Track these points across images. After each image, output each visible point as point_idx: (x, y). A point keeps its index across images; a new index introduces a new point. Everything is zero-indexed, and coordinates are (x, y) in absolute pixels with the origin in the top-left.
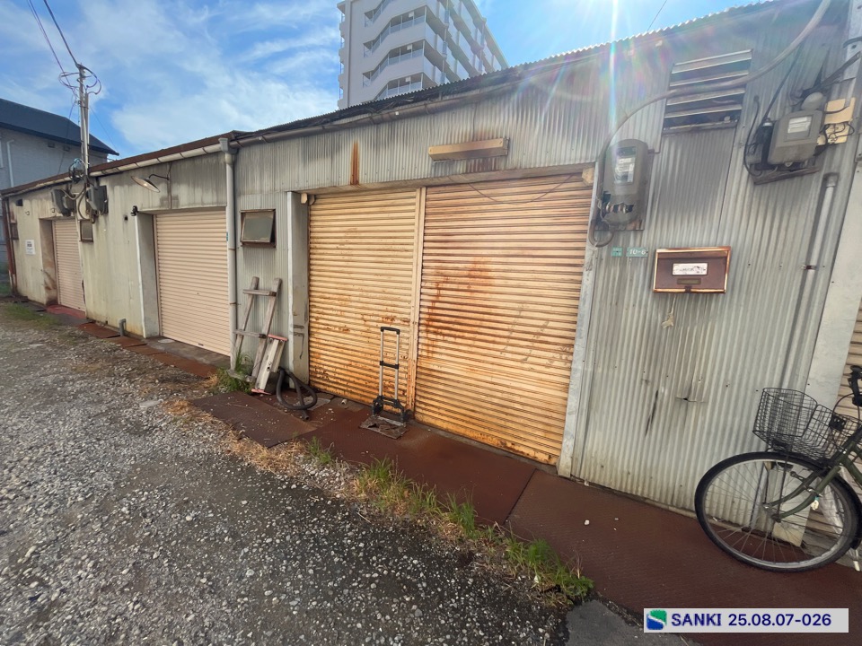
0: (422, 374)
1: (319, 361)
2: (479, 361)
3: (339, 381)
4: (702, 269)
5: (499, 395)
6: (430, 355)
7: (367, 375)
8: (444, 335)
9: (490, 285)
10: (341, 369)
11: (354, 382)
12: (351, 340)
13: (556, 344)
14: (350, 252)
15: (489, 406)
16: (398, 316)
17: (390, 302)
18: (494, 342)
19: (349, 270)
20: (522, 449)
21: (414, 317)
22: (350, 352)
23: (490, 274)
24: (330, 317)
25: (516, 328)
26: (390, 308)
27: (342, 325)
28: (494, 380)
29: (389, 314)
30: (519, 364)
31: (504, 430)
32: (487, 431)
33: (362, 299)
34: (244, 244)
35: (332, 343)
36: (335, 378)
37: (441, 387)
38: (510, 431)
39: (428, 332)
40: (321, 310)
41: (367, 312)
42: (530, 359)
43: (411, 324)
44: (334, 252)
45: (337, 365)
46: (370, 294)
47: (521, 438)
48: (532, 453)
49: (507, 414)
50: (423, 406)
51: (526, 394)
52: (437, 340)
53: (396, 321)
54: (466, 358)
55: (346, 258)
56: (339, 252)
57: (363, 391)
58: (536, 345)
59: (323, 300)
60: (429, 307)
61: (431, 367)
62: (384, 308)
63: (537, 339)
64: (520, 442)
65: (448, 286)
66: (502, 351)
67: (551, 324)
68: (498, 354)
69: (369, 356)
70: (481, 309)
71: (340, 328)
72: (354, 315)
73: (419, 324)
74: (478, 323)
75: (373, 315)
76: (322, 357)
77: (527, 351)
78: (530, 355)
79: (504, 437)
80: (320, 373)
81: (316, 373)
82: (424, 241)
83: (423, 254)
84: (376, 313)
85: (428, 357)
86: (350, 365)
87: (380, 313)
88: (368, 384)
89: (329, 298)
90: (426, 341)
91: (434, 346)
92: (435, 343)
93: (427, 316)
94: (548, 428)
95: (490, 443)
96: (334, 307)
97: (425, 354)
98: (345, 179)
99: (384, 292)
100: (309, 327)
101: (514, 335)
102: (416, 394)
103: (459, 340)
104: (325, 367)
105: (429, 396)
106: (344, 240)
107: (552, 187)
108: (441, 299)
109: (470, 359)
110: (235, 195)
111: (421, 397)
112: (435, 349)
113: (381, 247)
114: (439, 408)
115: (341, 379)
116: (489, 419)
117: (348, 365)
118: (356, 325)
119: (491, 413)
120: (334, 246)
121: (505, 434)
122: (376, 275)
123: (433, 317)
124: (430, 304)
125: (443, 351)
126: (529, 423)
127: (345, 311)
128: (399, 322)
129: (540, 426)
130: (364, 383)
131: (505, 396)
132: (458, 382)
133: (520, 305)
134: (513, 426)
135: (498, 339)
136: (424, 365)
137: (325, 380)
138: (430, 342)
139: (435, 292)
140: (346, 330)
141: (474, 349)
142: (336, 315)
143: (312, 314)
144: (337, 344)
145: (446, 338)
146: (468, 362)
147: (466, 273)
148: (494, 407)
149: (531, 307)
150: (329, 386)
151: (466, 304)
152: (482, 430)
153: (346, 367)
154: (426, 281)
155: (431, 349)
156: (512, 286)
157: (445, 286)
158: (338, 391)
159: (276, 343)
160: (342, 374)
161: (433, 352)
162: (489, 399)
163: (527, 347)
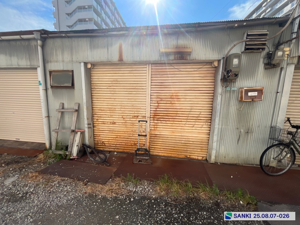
0: (152, 136)
1: (99, 138)
2: (176, 129)
3: (111, 145)
4: (255, 94)
5: (184, 140)
6: (155, 129)
7: (126, 141)
8: (161, 121)
9: (179, 101)
10: (112, 140)
11: (119, 144)
12: (117, 127)
13: (204, 120)
14: (114, 90)
15: (180, 144)
16: (140, 115)
17: (136, 110)
18: (181, 121)
19: (114, 97)
20: (193, 157)
21: (148, 115)
22: (116, 132)
23: (179, 97)
24: (105, 118)
25: (190, 115)
26: (136, 112)
27: (112, 121)
28: (182, 135)
29: (136, 115)
30: (191, 128)
31: (186, 152)
32: (180, 153)
33: (122, 109)
34: (52, 87)
35: (106, 129)
36: (109, 144)
37: (161, 140)
38: (189, 152)
39: (154, 120)
40: (100, 116)
41: (124, 114)
42: (195, 126)
43: (147, 118)
44: (105, 90)
45: (110, 138)
46: (126, 107)
47: (192, 153)
48: (196, 157)
49: (187, 146)
50: (153, 149)
51: (194, 138)
52: (158, 123)
53: (139, 117)
54: (171, 128)
55: (112, 92)
56: (109, 90)
57: (124, 147)
58: (197, 121)
59: (100, 111)
60: (154, 111)
61: (156, 133)
62: (133, 112)
63: (197, 119)
64: (192, 155)
65: (162, 102)
66: (185, 124)
67: (202, 113)
68: (183, 125)
69: (127, 133)
70: (176, 110)
71: (111, 122)
72: (118, 116)
73: (150, 118)
74: (175, 115)
75: (128, 116)
76: (101, 136)
77: (194, 123)
78: (195, 125)
79: (187, 154)
80: (100, 143)
81: (98, 143)
82: (151, 85)
83: (151, 90)
84: (129, 115)
85: (155, 130)
86: (117, 138)
87: (131, 115)
88: (127, 144)
89: (104, 110)
90: (154, 124)
91: (157, 125)
92: (157, 124)
93: (154, 114)
94: (202, 148)
95: (181, 157)
96: (107, 114)
97: (153, 129)
98: (116, 58)
99: (133, 106)
100: (93, 124)
101: (189, 118)
102: (150, 145)
103: (167, 122)
104: (103, 140)
105: (155, 144)
106: (111, 85)
107: (201, 67)
108: (159, 107)
109: (172, 128)
110: (45, 62)
111: (152, 145)
112: (158, 127)
113: (131, 87)
114: (160, 148)
115: (112, 144)
116: (181, 149)
117: (115, 138)
118: (119, 121)
119: (181, 146)
120: (106, 87)
121: (187, 153)
122: (129, 99)
123: (156, 114)
124: (155, 110)
125: (161, 127)
126: (195, 148)
127: (112, 115)
128: (141, 117)
129: (199, 148)
130: (124, 144)
131: (186, 140)
132: (168, 137)
133: (191, 108)
134: (190, 150)
135: (183, 120)
136: (153, 133)
137: (104, 146)
138: (155, 124)
139: (157, 105)
140: (114, 123)
141: (174, 125)
142: (108, 117)
143: (95, 118)
144: (109, 130)
145: (162, 122)
146: (171, 130)
147: (169, 97)
148: (182, 144)
149: (195, 108)
150: (105, 148)
151: (170, 109)
152: (178, 153)
153: (114, 139)
154: (152, 101)
155: (156, 126)
156: (188, 101)
157: (161, 102)
158: (111, 149)
159: (79, 133)
160: (112, 142)
161: (157, 128)
162: (180, 142)
163: (194, 122)
